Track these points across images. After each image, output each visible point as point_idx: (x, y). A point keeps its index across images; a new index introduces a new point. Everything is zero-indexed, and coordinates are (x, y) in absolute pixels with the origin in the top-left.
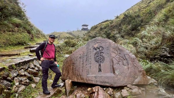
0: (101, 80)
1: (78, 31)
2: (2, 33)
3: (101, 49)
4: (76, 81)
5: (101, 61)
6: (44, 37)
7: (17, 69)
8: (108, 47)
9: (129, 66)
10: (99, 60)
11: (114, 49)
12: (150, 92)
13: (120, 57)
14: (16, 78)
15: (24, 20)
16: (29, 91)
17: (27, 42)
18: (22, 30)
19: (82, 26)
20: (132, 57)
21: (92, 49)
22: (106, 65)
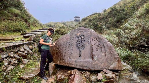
0: (80, 65)
1: (71, 22)
2: (2, 21)
3: (82, 38)
4: (59, 64)
5: (82, 47)
6: (40, 26)
7: (7, 52)
8: (89, 36)
9: (107, 53)
10: (80, 46)
11: (95, 37)
12: (124, 76)
13: (99, 45)
14: (5, 59)
15: (22, 11)
16: (17, 71)
17: (23, 29)
18: (20, 19)
19: (75, 17)
20: (110, 45)
21: (75, 37)
22: (86, 51)
